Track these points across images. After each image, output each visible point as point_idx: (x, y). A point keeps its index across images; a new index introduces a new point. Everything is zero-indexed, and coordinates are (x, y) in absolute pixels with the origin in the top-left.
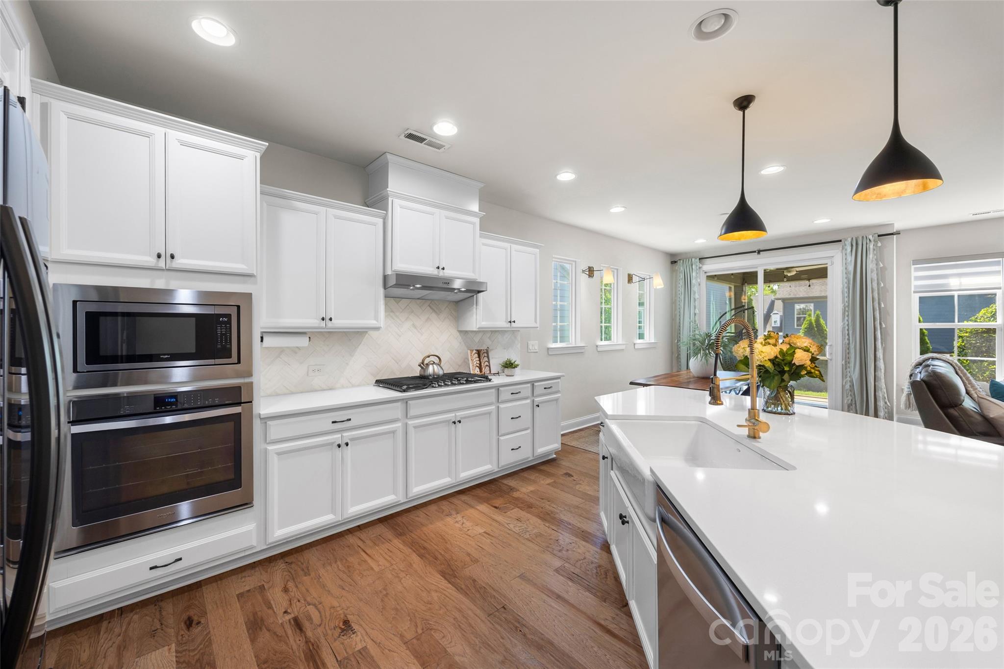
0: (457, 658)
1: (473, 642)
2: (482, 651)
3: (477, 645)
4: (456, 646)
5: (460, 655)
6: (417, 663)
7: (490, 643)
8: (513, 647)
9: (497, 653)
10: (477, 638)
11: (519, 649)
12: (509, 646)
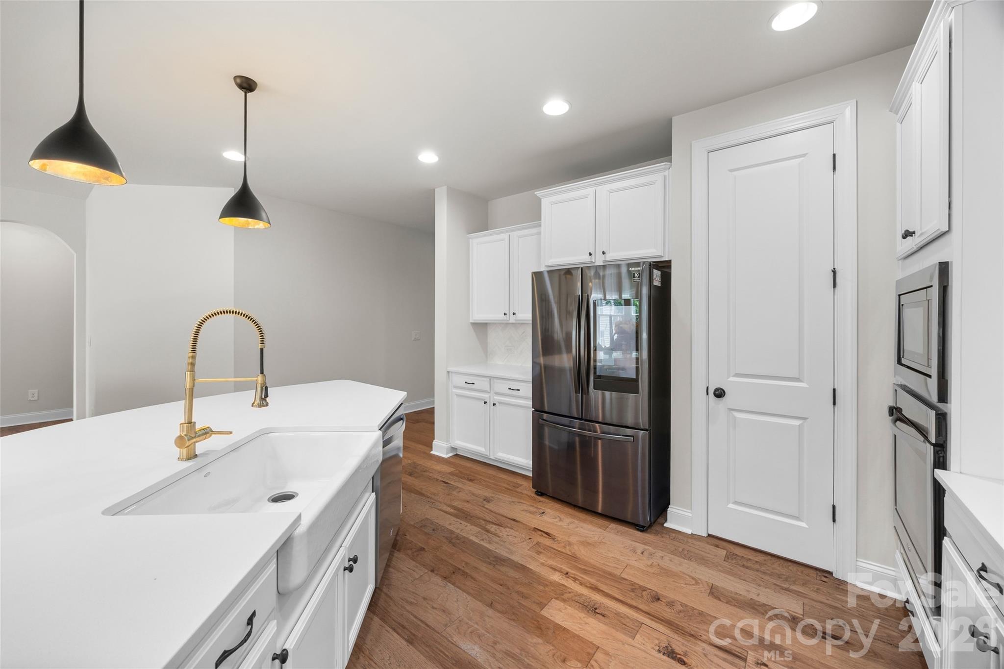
0: (540, 641)
1: (531, 659)
2: (518, 651)
3: (526, 657)
4: (547, 653)
5: (539, 644)
6: (575, 632)
7: (513, 661)
8: (488, 660)
9: (503, 651)
10: (528, 664)
11: (481, 659)
12: (492, 660)
